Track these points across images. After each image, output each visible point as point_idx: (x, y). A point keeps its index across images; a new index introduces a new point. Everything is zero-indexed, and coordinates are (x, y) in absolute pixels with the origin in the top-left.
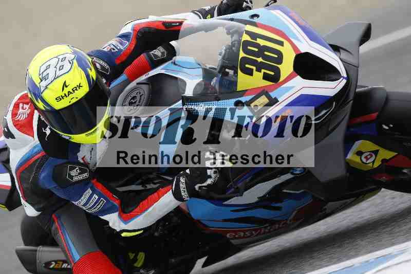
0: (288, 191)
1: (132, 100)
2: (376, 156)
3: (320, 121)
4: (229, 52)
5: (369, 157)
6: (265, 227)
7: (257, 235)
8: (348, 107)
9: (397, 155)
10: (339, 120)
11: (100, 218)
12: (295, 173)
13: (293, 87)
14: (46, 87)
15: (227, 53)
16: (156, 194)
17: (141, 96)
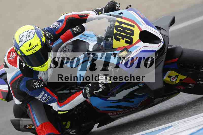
2: (177, 78)
5: (174, 78)
7: (123, 114)
8: (164, 56)
9: (187, 78)
11: (48, 105)
13: (139, 46)
14: (22, 45)
15: (108, 30)
16: (75, 95)
17: (68, 50)
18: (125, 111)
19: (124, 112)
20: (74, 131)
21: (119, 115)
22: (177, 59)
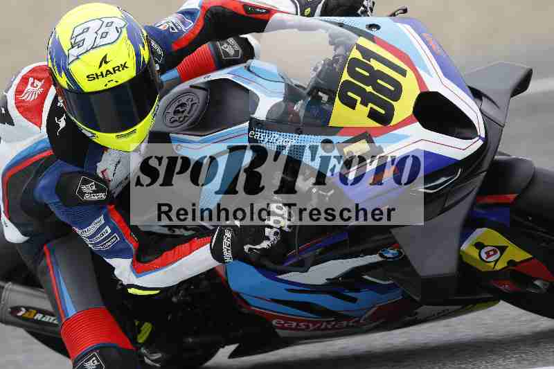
0: (370, 279)
1: (179, 108)
2: (501, 254)
3: (435, 191)
4: (328, 69)
5: (491, 253)
6: (327, 322)
7: (315, 330)
8: (478, 181)
9: (531, 258)
10: (460, 196)
11: (106, 261)
12: (386, 255)
13: (407, 137)
14: (78, 58)
15: (324, 70)
16: (187, 245)
17: (192, 105)
18: (324, 324)
19: (319, 327)
20: (157, 356)
21: (303, 330)
22: (515, 195)
